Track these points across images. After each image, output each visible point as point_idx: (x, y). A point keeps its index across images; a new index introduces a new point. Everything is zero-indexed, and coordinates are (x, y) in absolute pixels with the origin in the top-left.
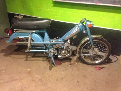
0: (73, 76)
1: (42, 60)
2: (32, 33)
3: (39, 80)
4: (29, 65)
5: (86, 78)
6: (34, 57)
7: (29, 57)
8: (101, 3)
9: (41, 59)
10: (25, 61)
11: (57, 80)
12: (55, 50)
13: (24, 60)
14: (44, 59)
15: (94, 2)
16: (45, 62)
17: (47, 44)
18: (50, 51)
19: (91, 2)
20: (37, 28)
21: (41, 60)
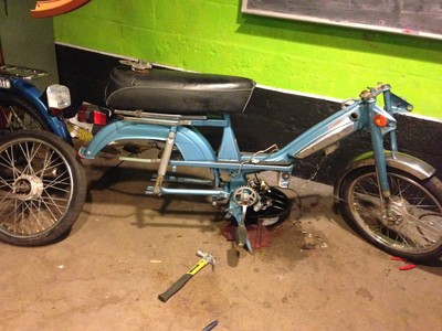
0: (321, 290)
1: (197, 226)
2: (179, 128)
3: (202, 303)
4: (154, 246)
5: (371, 298)
6: (163, 211)
7: (147, 211)
8: (423, 29)
9: (193, 221)
10: (135, 227)
11: (267, 305)
12: (254, 192)
13: (133, 224)
14: (201, 221)
15: (399, 26)
16: (209, 234)
17: (227, 170)
18: (236, 194)
19: (387, 24)
20: (201, 109)
21: (192, 226)
